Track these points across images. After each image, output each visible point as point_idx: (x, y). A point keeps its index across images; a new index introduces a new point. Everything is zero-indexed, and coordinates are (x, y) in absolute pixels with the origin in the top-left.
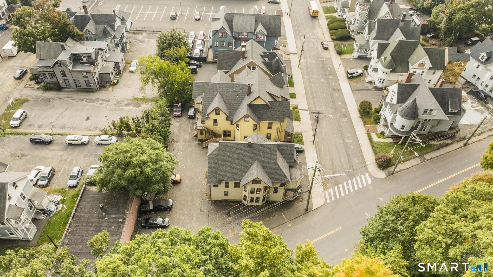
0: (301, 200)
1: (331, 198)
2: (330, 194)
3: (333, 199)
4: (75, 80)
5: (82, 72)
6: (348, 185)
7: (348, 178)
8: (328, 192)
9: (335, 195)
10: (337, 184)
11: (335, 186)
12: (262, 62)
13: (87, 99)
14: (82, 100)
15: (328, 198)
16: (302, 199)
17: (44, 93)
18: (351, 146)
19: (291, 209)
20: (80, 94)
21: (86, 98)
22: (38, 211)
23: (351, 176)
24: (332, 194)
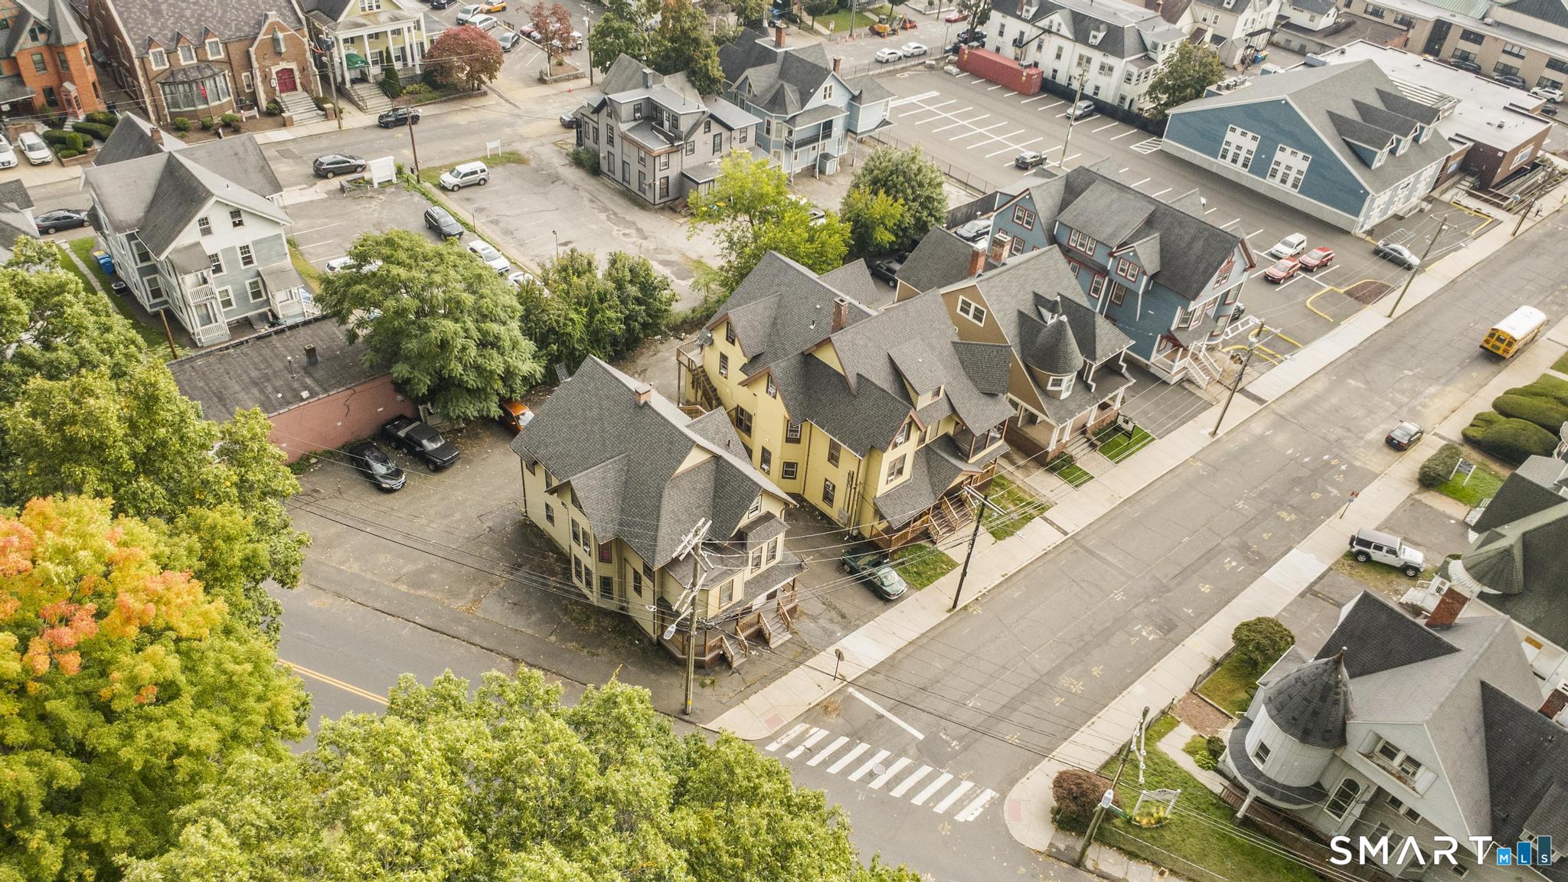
0: (708, 682)
1: (790, 747)
2: (801, 738)
3: (792, 755)
4: (624, 162)
5: (640, 147)
6: (887, 763)
7: (912, 751)
8: (807, 731)
9: (811, 752)
10: (856, 736)
11: (847, 735)
12: (1021, 313)
13: (615, 214)
14: (605, 209)
15: (785, 741)
16: (713, 682)
17: (567, 167)
18: (1058, 701)
19: (653, 676)
20: (616, 198)
21: (617, 210)
22: (269, 314)
23: (931, 753)
24: (809, 743)
